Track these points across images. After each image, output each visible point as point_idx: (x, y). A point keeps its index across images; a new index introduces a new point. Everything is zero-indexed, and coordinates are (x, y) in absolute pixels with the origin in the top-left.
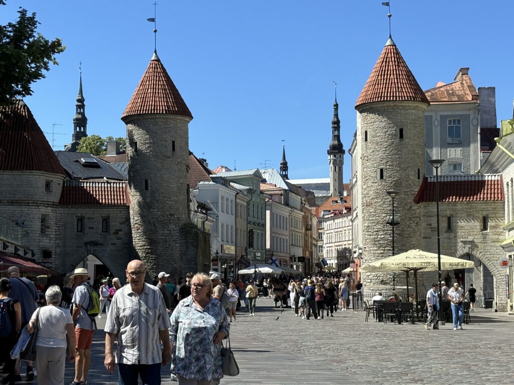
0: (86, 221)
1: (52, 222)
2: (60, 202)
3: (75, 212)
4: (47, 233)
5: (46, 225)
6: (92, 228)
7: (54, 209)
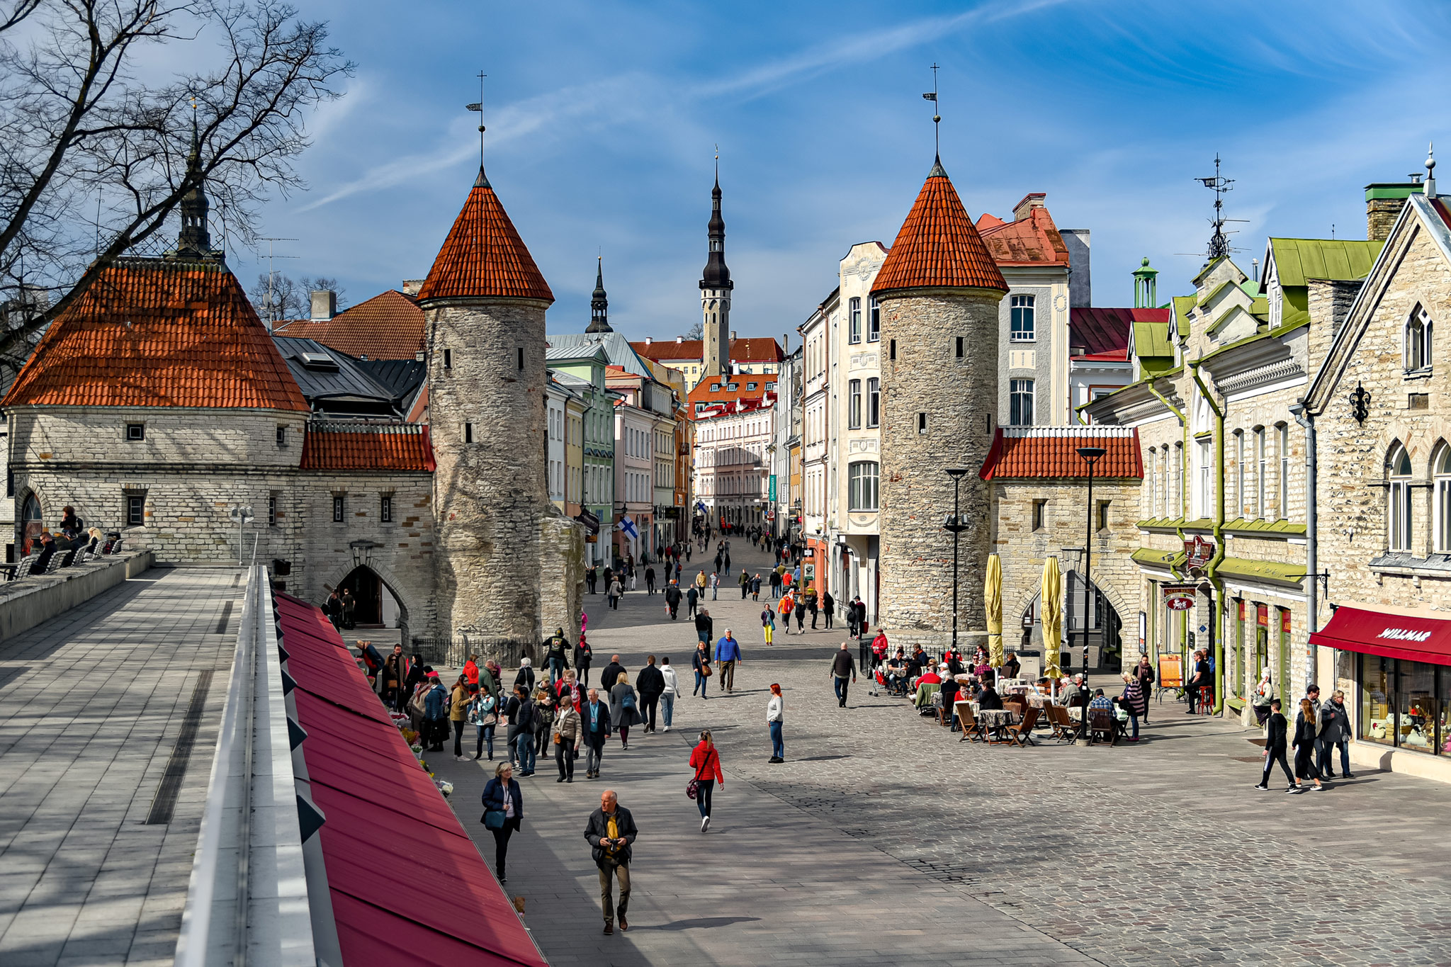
0: (350, 501)
1: (286, 504)
2: (301, 466)
3: (330, 484)
4: (279, 525)
5: (278, 510)
6: (363, 514)
7: (292, 479)
